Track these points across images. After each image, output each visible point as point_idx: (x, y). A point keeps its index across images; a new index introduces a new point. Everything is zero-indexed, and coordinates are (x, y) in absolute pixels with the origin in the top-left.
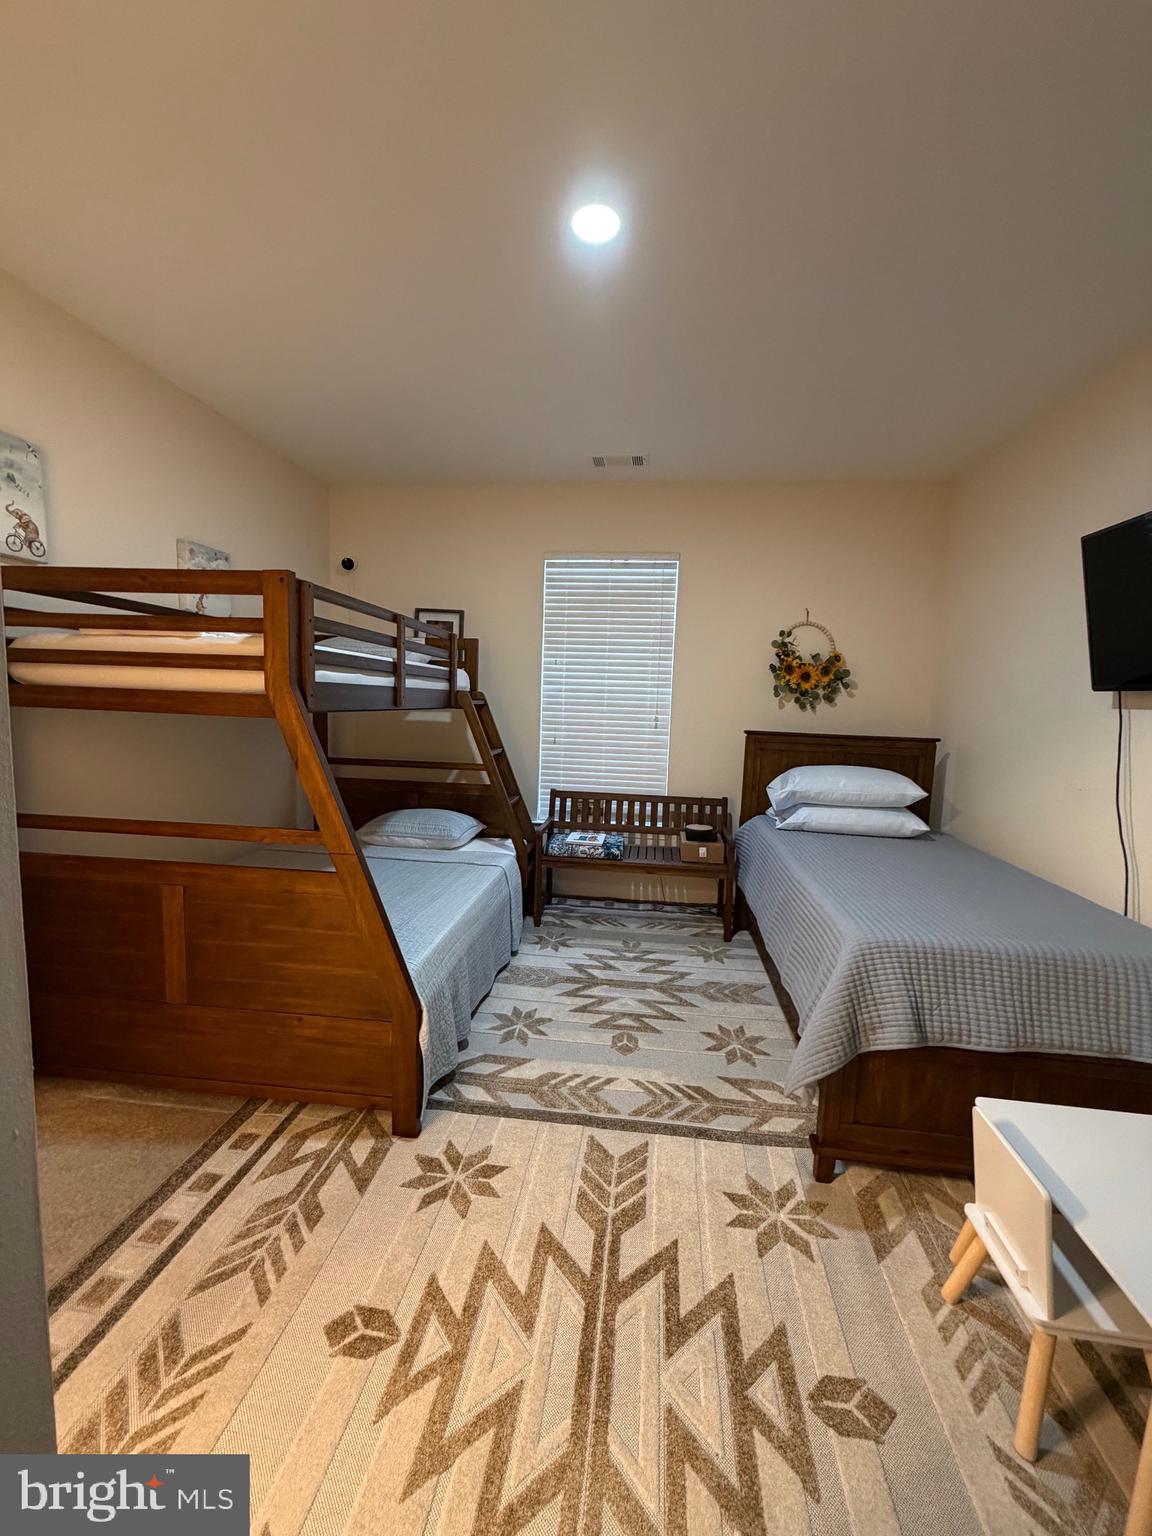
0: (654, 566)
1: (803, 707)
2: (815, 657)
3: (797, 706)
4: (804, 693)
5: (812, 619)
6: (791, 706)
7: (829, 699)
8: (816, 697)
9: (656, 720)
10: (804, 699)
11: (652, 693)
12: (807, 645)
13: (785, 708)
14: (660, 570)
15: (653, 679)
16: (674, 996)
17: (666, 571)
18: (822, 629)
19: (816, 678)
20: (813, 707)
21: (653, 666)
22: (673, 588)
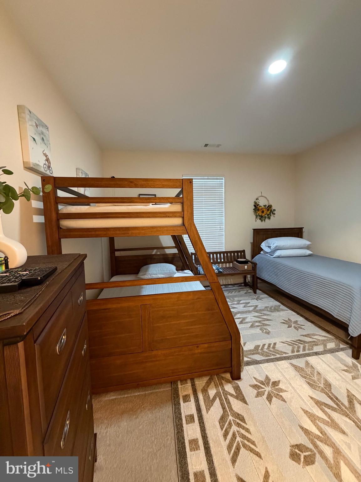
0: (217, 179)
1: (262, 221)
2: (265, 206)
3: (260, 221)
4: (262, 217)
5: (263, 195)
6: (259, 221)
7: (269, 218)
8: (266, 218)
9: (220, 227)
10: (262, 218)
11: (218, 219)
12: (262, 203)
13: (257, 221)
14: (219, 181)
15: (218, 215)
16: (261, 313)
17: (221, 180)
18: (266, 198)
19: (266, 212)
20: (264, 220)
21: (218, 210)
22: (223, 186)
